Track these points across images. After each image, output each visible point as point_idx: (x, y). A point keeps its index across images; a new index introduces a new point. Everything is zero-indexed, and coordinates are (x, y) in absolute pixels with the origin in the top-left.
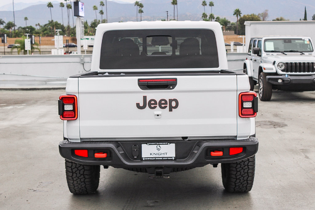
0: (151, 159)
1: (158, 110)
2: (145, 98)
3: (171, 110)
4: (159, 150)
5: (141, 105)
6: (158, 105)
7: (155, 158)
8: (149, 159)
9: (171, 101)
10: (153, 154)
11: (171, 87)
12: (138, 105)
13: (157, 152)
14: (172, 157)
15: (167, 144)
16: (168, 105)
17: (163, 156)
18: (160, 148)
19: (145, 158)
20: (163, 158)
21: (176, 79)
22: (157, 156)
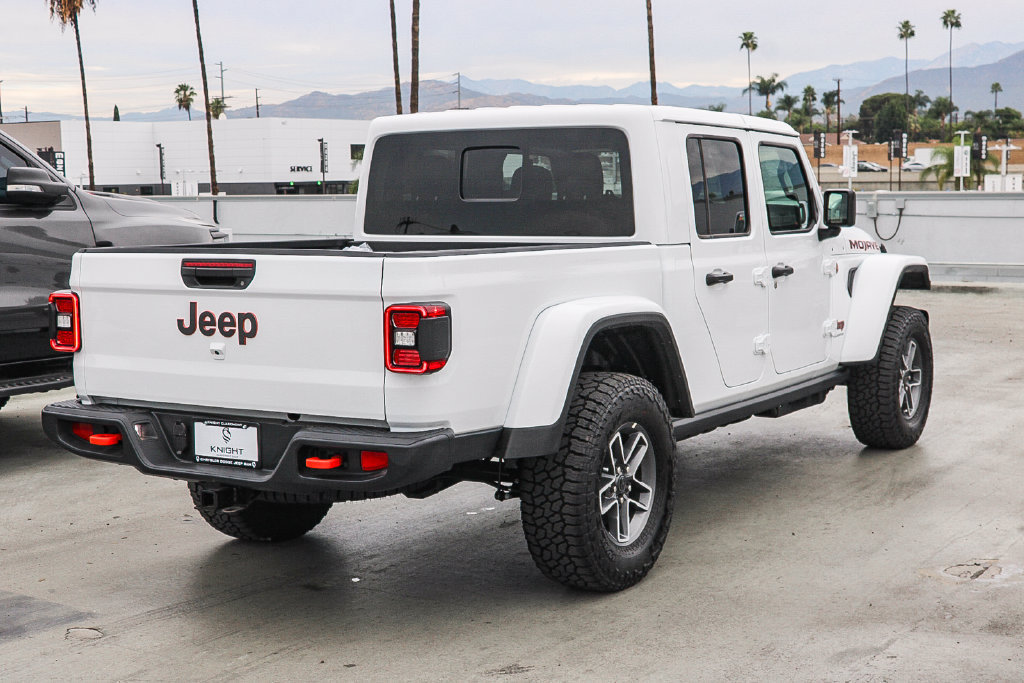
0: (211, 460)
1: (218, 341)
2: (193, 306)
3: (242, 342)
4: (227, 439)
5: (187, 324)
6: (217, 328)
7: (219, 459)
8: (207, 460)
9: (243, 317)
10: (216, 449)
11: (242, 284)
12: (180, 322)
13: (222, 444)
14: (251, 462)
15: (241, 427)
16: (237, 328)
17: (234, 456)
18: (228, 435)
19: (201, 457)
20: (234, 461)
21: (253, 263)
22: (225, 455)
